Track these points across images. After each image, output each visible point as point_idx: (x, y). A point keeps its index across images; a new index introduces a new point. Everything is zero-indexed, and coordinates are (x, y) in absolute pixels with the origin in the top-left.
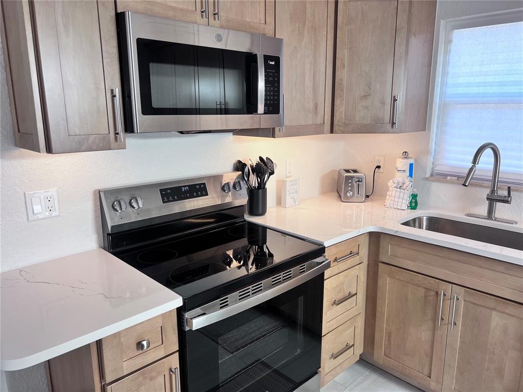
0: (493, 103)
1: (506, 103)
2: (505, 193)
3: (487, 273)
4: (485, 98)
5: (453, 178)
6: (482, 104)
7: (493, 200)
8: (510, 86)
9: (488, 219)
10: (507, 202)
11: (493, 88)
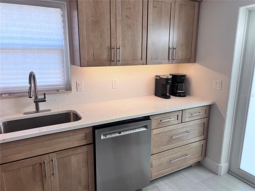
0: (19, 49)
1: (27, 49)
2: (43, 97)
3: (66, 139)
4: (14, 46)
5: (6, 95)
6: (13, 49)
7: (37, 102)
8: (27, 40)
9: (37, 113)
10: (45, 101)
11: (17, 40)
